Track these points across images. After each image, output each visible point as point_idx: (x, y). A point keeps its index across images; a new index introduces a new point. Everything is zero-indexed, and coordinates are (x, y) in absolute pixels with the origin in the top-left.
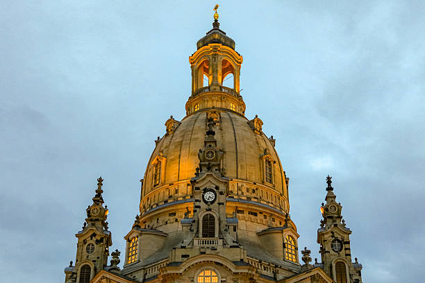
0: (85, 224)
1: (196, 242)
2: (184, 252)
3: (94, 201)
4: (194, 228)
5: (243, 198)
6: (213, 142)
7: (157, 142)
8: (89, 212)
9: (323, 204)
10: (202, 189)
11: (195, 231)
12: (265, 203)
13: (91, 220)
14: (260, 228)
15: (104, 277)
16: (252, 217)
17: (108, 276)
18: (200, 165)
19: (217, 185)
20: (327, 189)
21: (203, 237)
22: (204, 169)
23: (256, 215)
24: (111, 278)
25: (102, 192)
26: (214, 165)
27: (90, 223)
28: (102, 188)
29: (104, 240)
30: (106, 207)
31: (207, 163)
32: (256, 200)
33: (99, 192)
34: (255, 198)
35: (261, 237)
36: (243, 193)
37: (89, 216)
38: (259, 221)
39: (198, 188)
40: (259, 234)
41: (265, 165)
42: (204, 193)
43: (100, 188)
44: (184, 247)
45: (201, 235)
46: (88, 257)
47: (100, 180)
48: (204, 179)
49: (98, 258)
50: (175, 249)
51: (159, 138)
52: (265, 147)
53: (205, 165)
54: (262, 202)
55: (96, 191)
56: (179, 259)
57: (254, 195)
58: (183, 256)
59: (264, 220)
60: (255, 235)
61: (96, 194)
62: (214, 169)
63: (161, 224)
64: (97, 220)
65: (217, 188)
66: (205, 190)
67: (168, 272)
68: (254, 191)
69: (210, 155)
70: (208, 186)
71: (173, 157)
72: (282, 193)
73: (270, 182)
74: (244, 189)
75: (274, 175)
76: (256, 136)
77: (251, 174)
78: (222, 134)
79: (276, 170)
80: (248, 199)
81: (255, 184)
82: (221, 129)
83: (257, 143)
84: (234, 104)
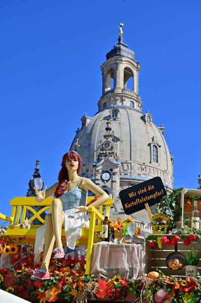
3: (34, 175)
5: (135, 175)
6: (109, 136)
7: (77, 132)
10: (100, 171)
18: (100, 153)
19: (112, 168)
22: (103, 156)
25: (39, 170)
26: (110, 153)
27: (31, 192)
31: (105, 152)
32: (144, 176)
33: (37, 170)
34: (144, 174)
36: (134, 171)
39: (97, 171)
41: (152, 149)
42: (102, 174)
48: (103, 163)
52: (153, 134)
53: (103, 154)
55: (35, 170)
57: (143, 172)
62: (110, 156)
65: (111, 170)
66: (103, 172)
68: (143, 169)
69: (107, 146)
70: (105, 168)
71: (85, 145)
72: (166, 169)
73: (157, 162)
74: (136, 168)
75: (160, 156)
76: (146, 127)
77: (141, 156)
78: (120, 127)
79: (162, 152)
80: (139, 175)
81: (144, 164)
82: (120, 123)
83: (147, 132)
84: (132, 102)
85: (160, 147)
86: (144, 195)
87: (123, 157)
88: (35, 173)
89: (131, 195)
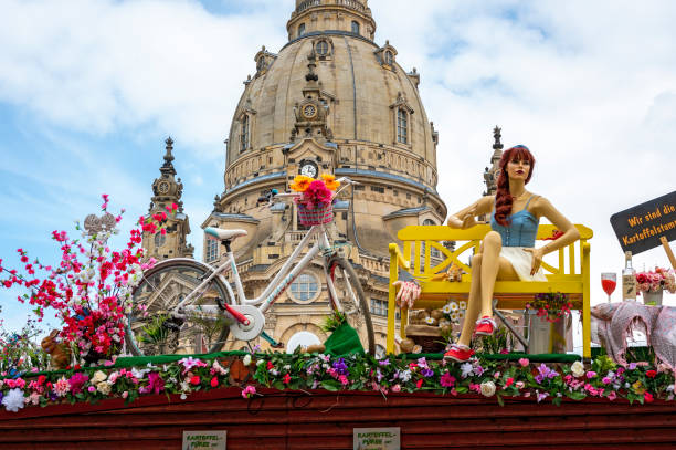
0: (152, 205)
1: (288, 237)
2: (272, 251)
3: (162, 171)
4: (287, 217)
5: (363, 168)
6: (314, 91)
7: (247, 84)
8: (155, 188)
9: (487, 169)
10: (298, 161)
11: (288, 220)
12: (396, 173)
13: (159, 200)
14: (388, 210)
15: (172, 282)
16: (377, 194)
17: (178, 281)
18: (296, 126)
19: (320, 154)
20: (495, 147)
21: (299, 229)
22: (302, 131)
23: (382, 191)
24: (183, 283)
25: (172, 159)
26: (316, 126)
27: (158, 203)
28: (173, 153)
29: (178, 227)
30: (179, 180)
31: (305, 123)
32: (382, 170)
33: (169, 159)
34: (381, 167)
35: (389, 223)
36: (363, 161)
37: (156, 194)
38: (386, 200)
39: (292, 161)
40: (386, 219)
41: (397, 116)
42: (301, 166)
43: (169, 153)
44: (273, 244)
45: (295, 227)
46: (156, 251)
47: (170, 142)
48: (301, 146)
49: (171, 252)
50: (260, 246)
51: (249, 77)
52: (398, 88)
53: (302, 126)
54: (391, 172)
55: (165, 158)
56: (265, 260)
57: (379, 163)
58: (270, 257)
59: (395, 198)
60: (379, 220)
61: (164, 162)
62: (315, 131)
63: (250, 206)
64: (167, 199)
65: (319, 159)
66: (303, 163)
67: (251, 278)
68: (380, 157)
69: (310, 110)
70: (307, 156)
71: (264, 110)
72: (423, 156)
73: (406, 142)
74: (365, 155)
75: (412, 130)
76: (385, 73)
77: (375, 132)
78: (334, 75)
79: (415, 123)
80: (371, 168)
81: (381, 146)
82: (333, 66)
83: (387, 83)
84: (356, 23)
85: (412, 112)
86: (657, 222)
87: (339, 133)
88: (165, 165)
89: (633, 222)
